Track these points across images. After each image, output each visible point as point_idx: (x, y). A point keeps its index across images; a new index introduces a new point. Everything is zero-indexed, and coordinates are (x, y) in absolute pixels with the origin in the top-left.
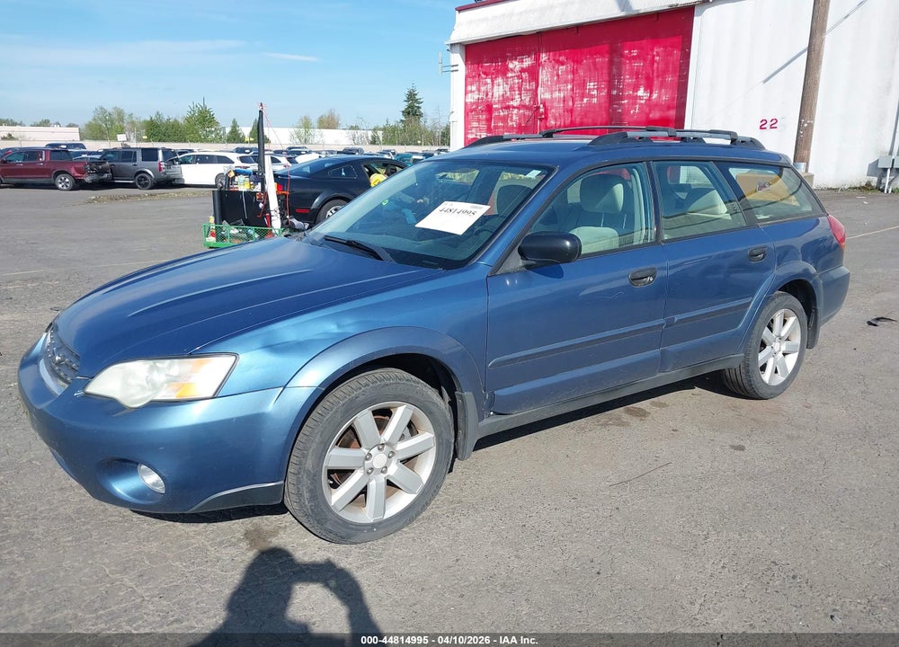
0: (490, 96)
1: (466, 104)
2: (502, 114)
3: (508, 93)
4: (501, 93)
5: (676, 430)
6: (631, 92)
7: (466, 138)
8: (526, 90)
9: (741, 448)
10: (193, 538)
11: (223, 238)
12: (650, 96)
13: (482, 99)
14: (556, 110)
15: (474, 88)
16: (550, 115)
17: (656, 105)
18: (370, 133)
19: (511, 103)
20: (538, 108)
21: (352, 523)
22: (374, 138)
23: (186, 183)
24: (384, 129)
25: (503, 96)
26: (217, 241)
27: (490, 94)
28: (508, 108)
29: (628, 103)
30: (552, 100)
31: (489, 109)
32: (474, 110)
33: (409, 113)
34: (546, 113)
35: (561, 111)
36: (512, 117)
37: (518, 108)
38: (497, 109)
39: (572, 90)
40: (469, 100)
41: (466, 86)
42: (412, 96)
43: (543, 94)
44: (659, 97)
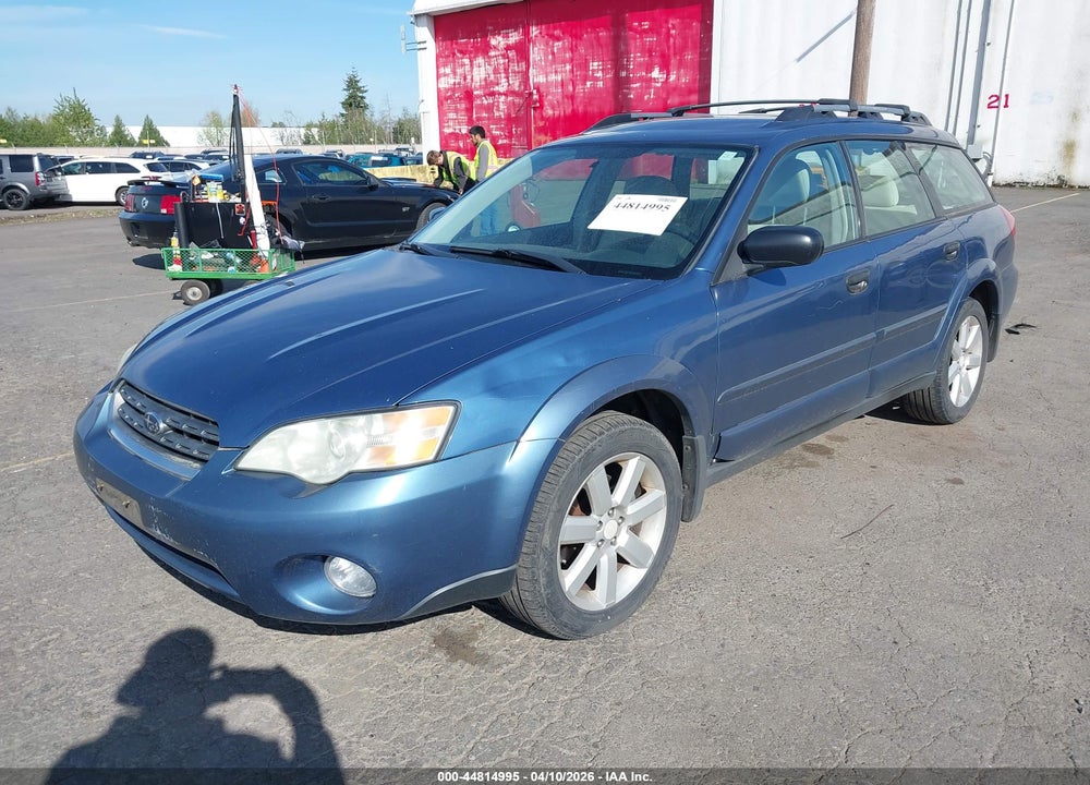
0: (469, 80)
1: (439, 90)
2: (485, 102)
3: (492, 76)
4: (483, 76)
5: (874, 467)
6: (644, 74)
7: (441, 133)
8: (514, 72)
9: (958, 482)
10: (367, 654)
11: (192, 265)
12: (667, 79)
13: (459, 84)
14: (554, 94)
15: (448, 70)
16: (546, 103)
17: (675, 89)
18: (303, 131)
19: (496, 89)
20: (531, 94)
21: (586, 612)
22: (307, 136)
23: (74, 199)
24: (321, 126)
25: (485, 79)
26: (184, 269)
27: (469, 77)
28: (492, 94)
29: (641, 87)
30: (548, 84)
31: (469, 96)
32: (450, 97)
33: (351, 105)
34: (541, 100)
35: (559, 97)
36: (498, 106)
37: (505, 94)
38: (479, 97)
39: (572, 71)
40: (442, 86)
41: (438, 67)
42: (352, 84)
43: (536, 77)
44: (678, 78)
